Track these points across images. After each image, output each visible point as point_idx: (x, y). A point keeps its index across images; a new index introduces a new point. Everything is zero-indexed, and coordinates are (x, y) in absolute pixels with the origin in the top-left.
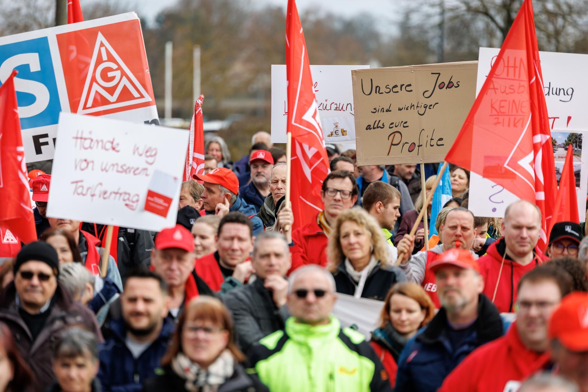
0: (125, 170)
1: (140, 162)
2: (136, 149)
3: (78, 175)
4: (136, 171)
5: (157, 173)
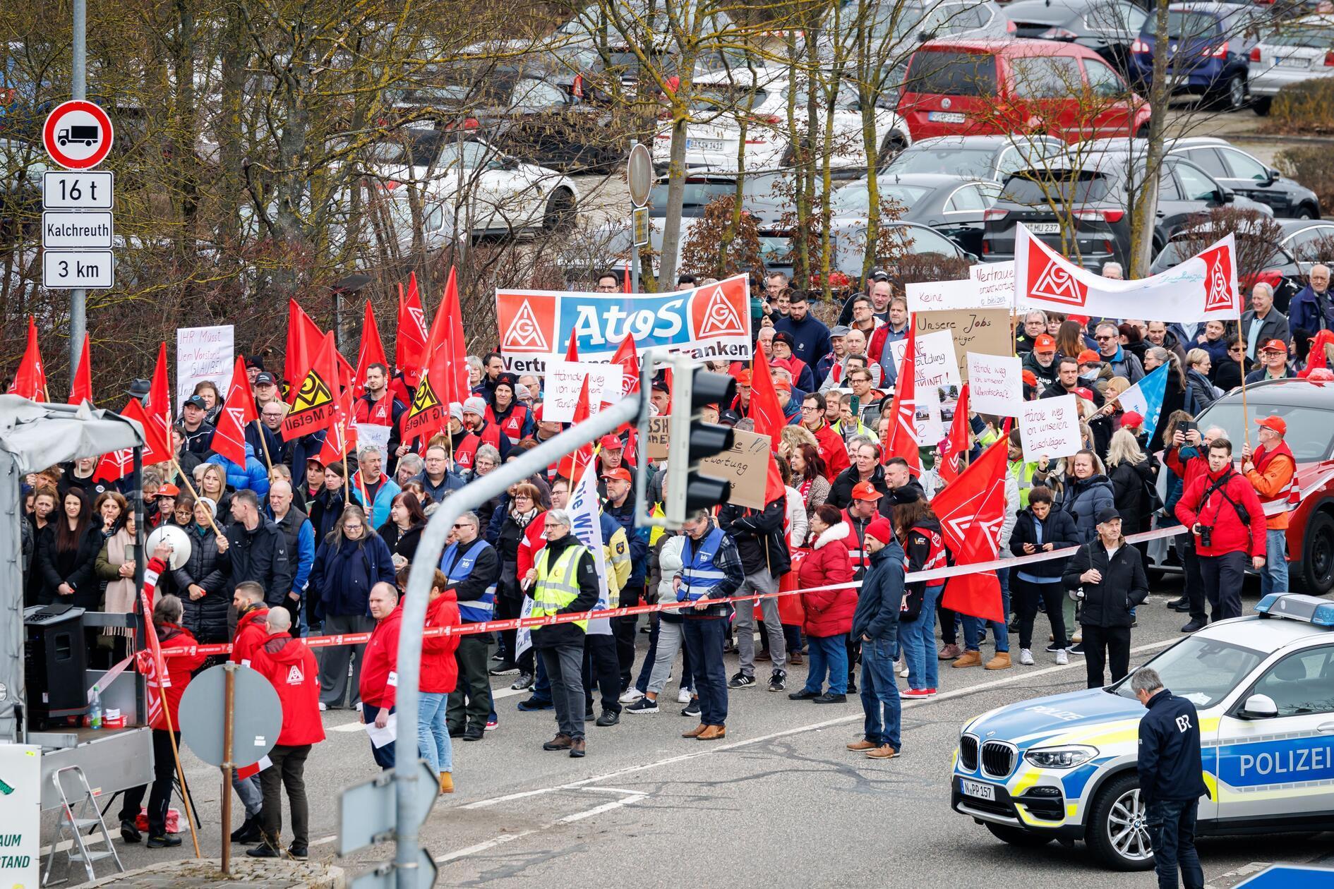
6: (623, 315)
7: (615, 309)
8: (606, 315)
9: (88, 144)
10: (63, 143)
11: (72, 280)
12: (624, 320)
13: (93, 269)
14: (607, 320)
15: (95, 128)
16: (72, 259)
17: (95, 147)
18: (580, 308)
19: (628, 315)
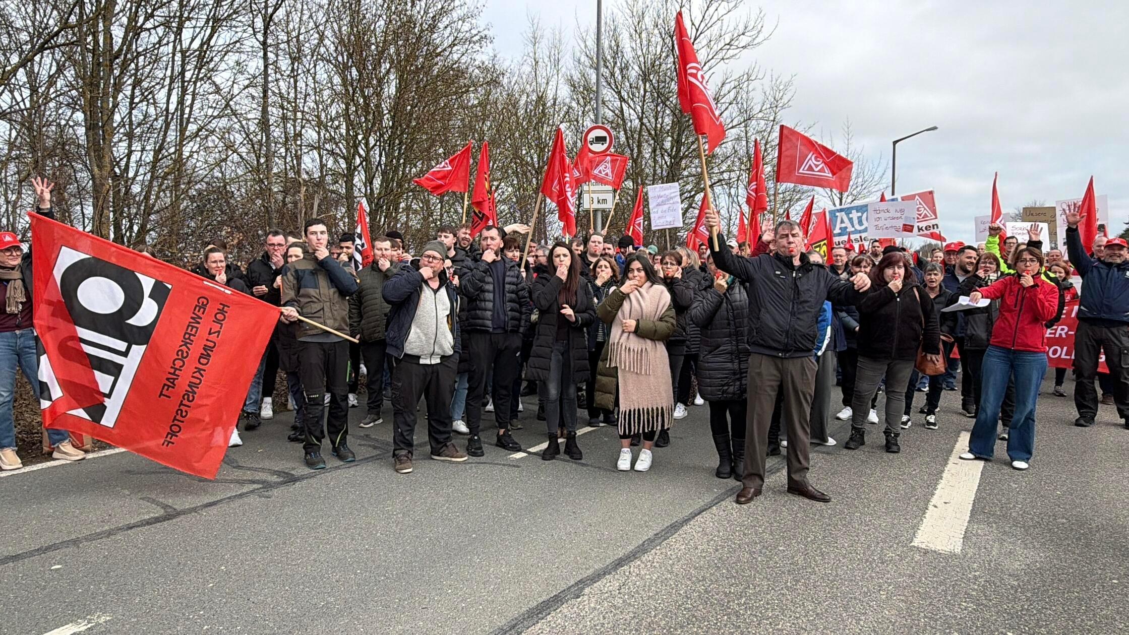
0: (893, 218)
1: (899, 215)
2: (896, 211)
3: (877, 223)
4: (897, 218)
5: (906, 218)
6: (860, 214)
7: (854, 211)
8: (851, 216)
9: (603, 144)
10: (591, 144)
11: (596, 206)
12: (861, 217)
13: (605, 201)
14: (852, 218)
15: (606, 137)
16: (595, 196)
17: (606, 146)
18: (837, 214)
19: (863, 214)
